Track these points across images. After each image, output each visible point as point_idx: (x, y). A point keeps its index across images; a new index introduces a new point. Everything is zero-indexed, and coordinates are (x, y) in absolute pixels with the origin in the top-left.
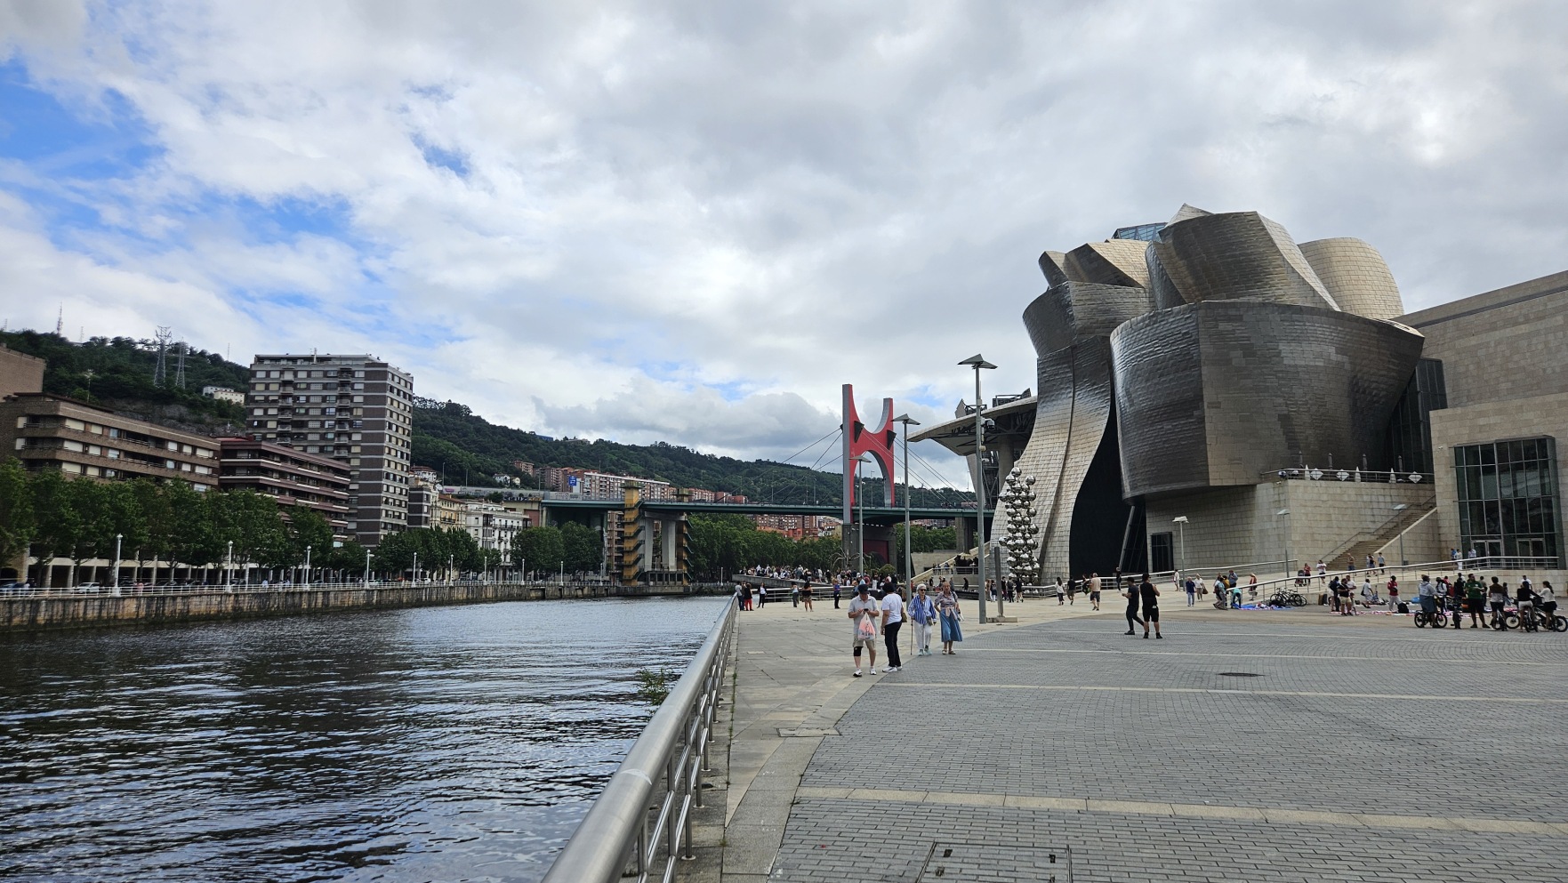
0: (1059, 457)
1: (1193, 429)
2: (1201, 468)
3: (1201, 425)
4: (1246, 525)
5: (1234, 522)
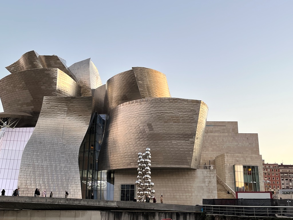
1: (188, 145)
2: (188, 160)
3: (192, 145)
4: (189, 184)
5: (181, 182)
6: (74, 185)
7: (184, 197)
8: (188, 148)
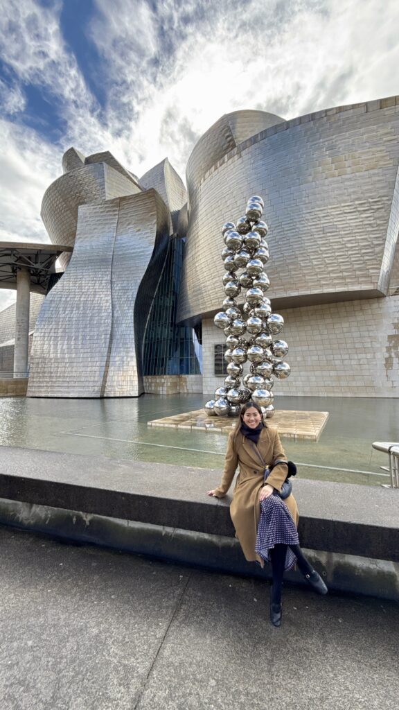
0: (103, 282)
1: (368, 231)
2: (371, 271)
3: (381, 228)
4: (367, 333)
5: (345, 330)
6: (122, 349)
7: (353, 362)
8: (370, 238)
